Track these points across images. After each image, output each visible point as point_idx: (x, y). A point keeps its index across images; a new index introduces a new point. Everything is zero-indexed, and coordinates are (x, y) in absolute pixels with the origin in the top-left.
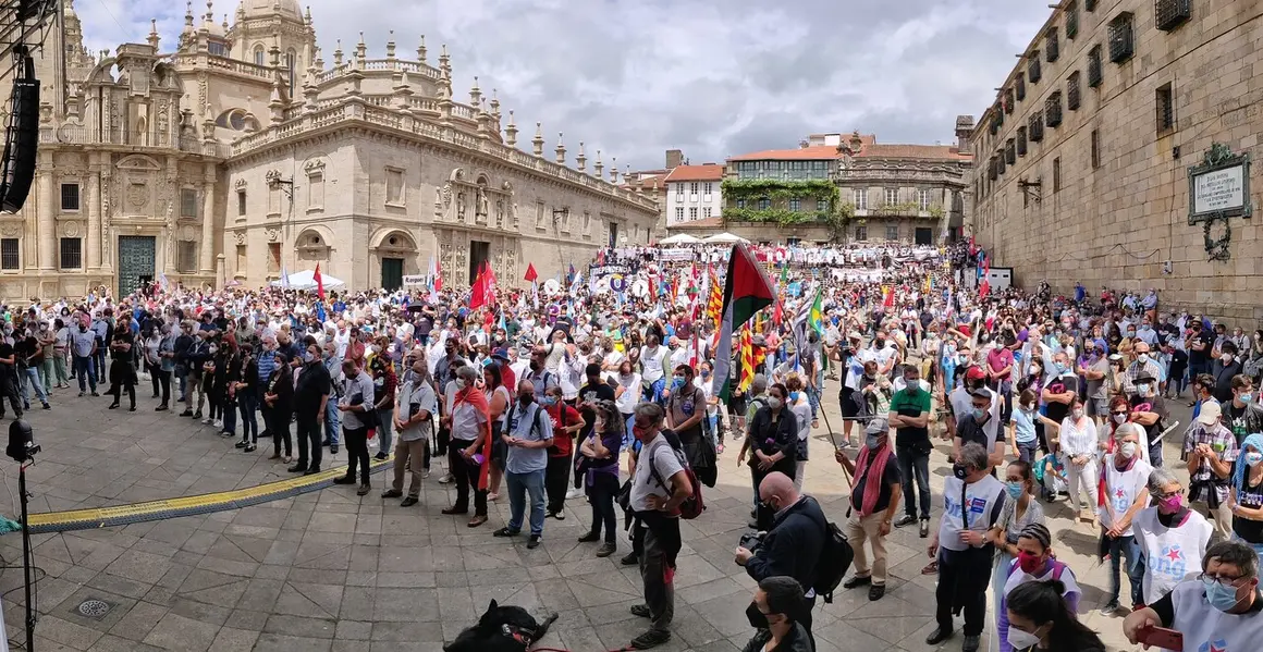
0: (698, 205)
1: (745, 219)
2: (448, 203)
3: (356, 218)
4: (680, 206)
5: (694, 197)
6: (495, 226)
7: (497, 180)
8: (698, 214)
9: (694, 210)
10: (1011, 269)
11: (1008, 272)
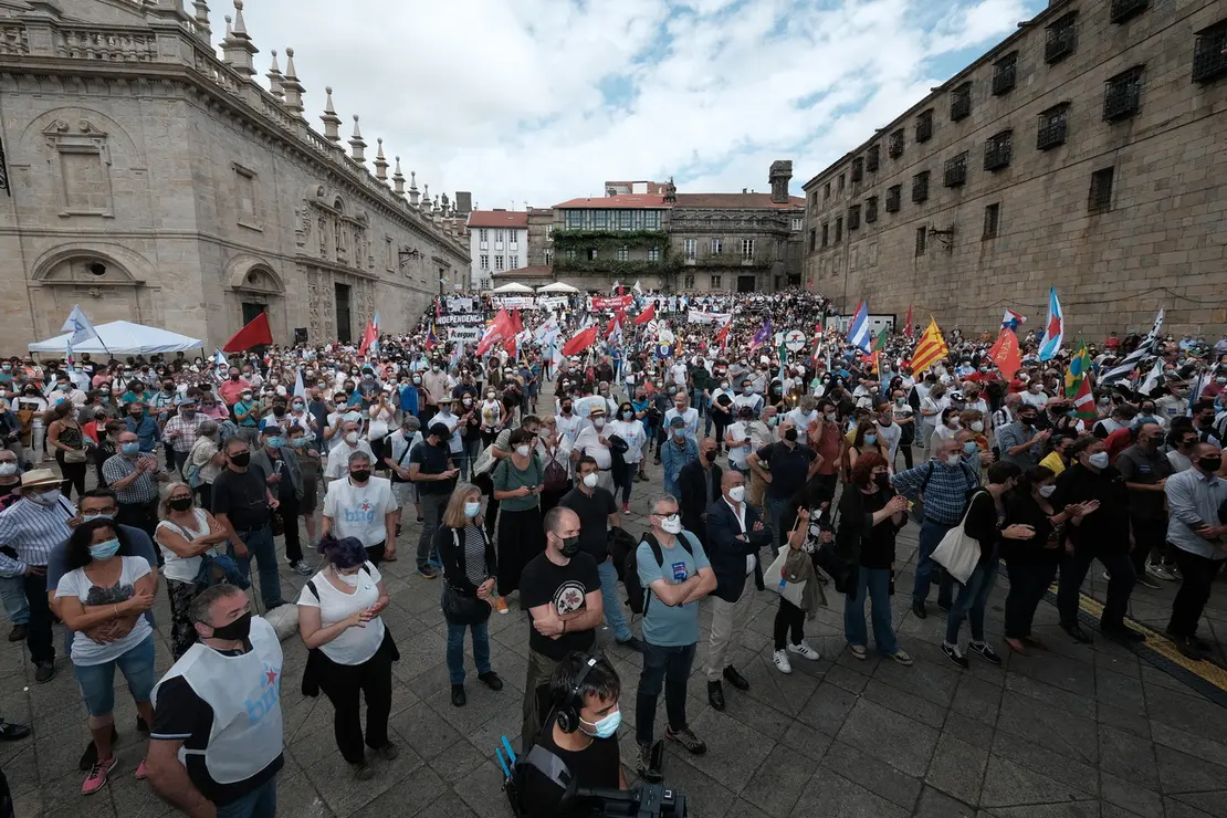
0: (504, 254)
1: (576, 269)
2: (307, 230)
3: (201, 237)
4: (484, 253)
5: (499, 245)
6: (355, 266)
7: (353, 208)
8: (504, 262)
9: (499, 259)
10: (895, 316)
11: (891, 319)
